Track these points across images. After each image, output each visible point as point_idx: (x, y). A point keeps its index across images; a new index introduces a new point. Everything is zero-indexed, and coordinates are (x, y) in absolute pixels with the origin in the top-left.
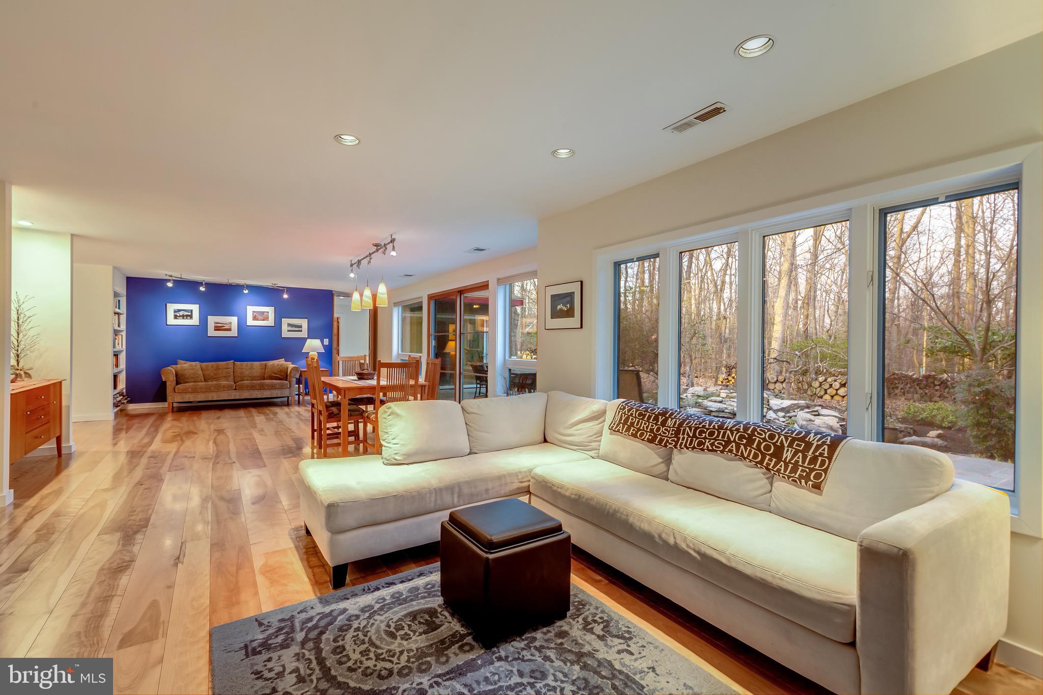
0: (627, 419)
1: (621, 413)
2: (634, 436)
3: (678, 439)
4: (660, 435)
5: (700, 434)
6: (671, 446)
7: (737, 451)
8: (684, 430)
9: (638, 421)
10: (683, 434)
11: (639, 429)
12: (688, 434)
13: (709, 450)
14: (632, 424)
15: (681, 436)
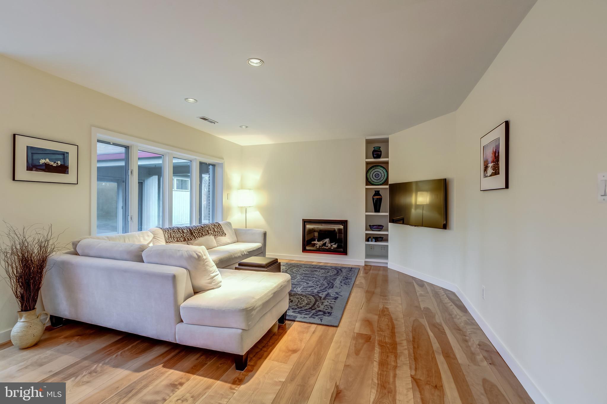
0: (170, 235)
1: (166, 233)
2: (178, 241)
3: (194, 235)
4: (185, 237)
5: (200, 230)
6: (193, 239)
7: (208, 233)
8: (194, 232)
9: (175, 234)
10: (194, 233)
11: (177, 238)
12: (196, 232)
13: (205, 235)
14: (173, 236)
15: (194, 234)
